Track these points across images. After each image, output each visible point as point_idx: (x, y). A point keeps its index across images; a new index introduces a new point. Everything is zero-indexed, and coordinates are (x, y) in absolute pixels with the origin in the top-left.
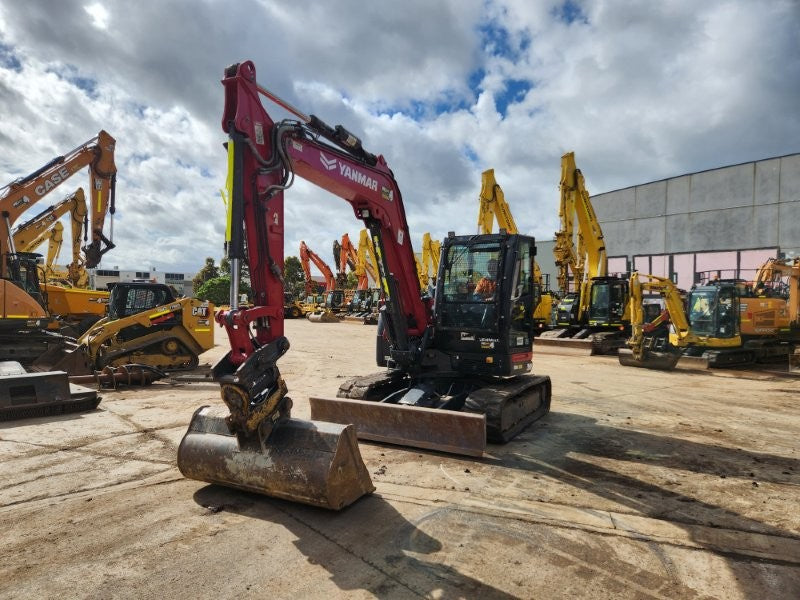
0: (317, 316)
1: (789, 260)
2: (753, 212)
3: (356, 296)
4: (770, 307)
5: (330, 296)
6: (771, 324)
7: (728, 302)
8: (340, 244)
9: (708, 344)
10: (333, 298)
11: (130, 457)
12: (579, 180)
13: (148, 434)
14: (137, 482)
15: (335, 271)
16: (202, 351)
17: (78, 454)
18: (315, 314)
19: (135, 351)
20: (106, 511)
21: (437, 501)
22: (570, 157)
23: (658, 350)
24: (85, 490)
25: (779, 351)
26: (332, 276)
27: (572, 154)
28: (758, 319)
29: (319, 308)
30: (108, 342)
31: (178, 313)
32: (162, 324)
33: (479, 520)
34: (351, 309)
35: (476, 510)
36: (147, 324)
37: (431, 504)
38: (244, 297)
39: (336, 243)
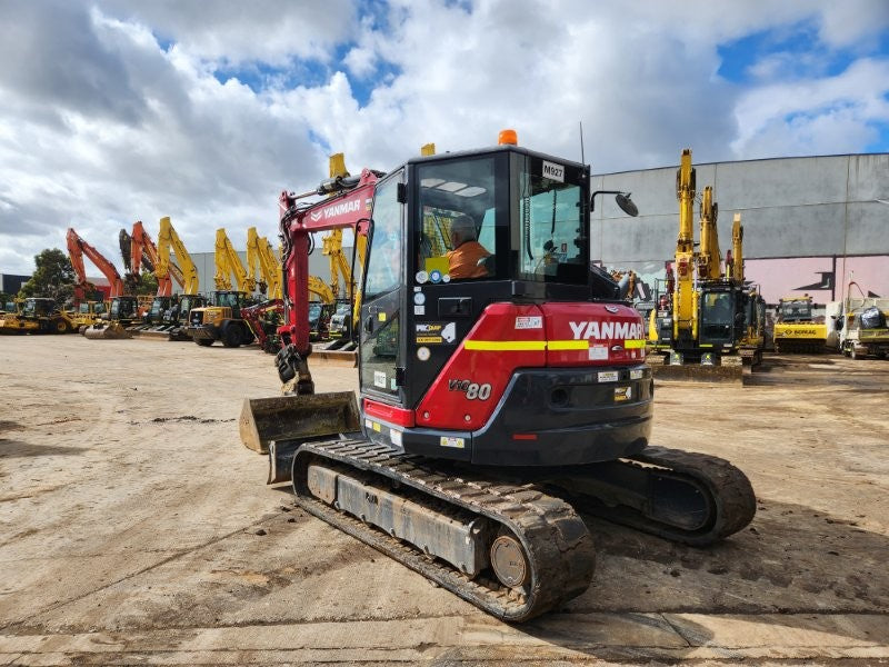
0: (97, 330)
3: (157, 304)
5: (116, 303)
8: (130, 232)
18: (95, 327)
21: (422, 647)
22: (429, 149)
26: (118, 277)
27: (432, 146)
29: (99, 320)
34: (149, 321)
37: (417, 655)
39: (124, 232)
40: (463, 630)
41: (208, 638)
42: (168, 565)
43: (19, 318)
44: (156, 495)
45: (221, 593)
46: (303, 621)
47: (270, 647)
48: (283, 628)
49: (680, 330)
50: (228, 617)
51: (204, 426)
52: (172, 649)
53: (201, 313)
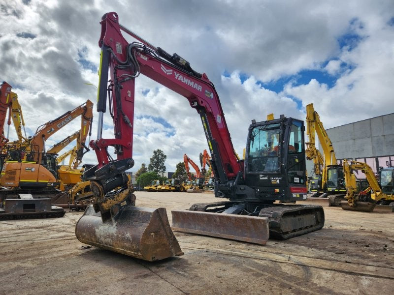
0: (191, 190)
3: (211, 180)
5: (198, 180)
8: (203, 154)
9: (392, 199)
10: (200, 182)
12: (316, 117)
15: (200, 168)
18: (190, 188)
22: (311, 106)
23: (363, 201)
26: (199, 170)
27: (312, 104)
29: (193, 187)
30: (80, 192)
34: (208, 186)
38: (158, 182)
39: (201, 154)
43: (169, 186)
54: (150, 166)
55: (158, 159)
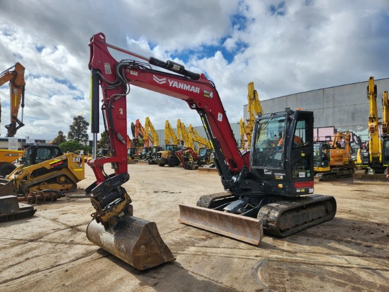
1: (345, 132)
2: (323, 111)
3: (144, 150)
4: (341, 153)
5: (129, 150)
6: (341, 160)
7: (325, 151)
8: (135, 124)
9: (317, 170)
10: (131, 151)
11: (72, 243)
12: (256, 95)
13: (74, 229)
14: (88, 258)
15: (132, 138)
16: (78, 181)
17: (41, 243)
19: (42, 182)
20: (81, 277)
21: (257, 256)
22: (251, 84)
24: (59, 265)
25: (346, 172)
26: (130, 140)
27: (253, 83)
28: (336, 159)
30: (25, 178)
31: (65, 161)
32: (56, 167)
33: (285, 265)
34: (141, 157)
35: (279, 260)
36: (48, 167)
37: (255, 258)
38: (82, 152)
39: (132, 123)
40: (270, 254)
41: (192, 249)
42: (175, 232)
44: (164, 214)
45: (193, 239)
46: (219, 247)
47: (210, 252)
48: (213, 248)
49: (373, 158)
50: (196, 245)
51: (171, 194)
52: (183, 250)
53: (161, 154)
54: (70, 134)
55: (79, 127)
